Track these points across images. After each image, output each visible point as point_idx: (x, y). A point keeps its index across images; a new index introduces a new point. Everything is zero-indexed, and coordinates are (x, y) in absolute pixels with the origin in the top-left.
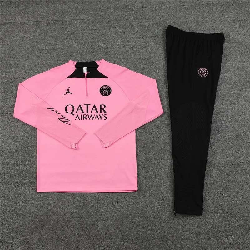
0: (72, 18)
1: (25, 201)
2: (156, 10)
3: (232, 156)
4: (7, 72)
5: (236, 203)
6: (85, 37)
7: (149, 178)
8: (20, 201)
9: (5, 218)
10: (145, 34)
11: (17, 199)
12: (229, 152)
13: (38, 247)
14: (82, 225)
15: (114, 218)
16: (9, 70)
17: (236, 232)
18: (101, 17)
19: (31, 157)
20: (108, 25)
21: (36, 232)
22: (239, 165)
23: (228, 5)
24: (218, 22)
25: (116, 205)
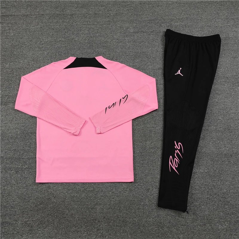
0: (74, 13)
1: (26, 186)
2: (153, 7)
3: (224, 147)
4: (11, 62)
5: (229, 191)
6: (87, 32)
7: (146, 166)
8: (22, 187)
9: (8, 201)
10: (143, 29)
11: (18, 185)
12: (222, 143)
13: (40, 229)
14: (82, 209)
15: (112, 202)
16: (13, 60)
17: (229, 219)
18: (101, 12)
19: (31, 144)
20: (108, 20)
21: (38, 215)
22: (231, 156)
23: (222, 4)
24: (213, 19)
25: (114, 190)
